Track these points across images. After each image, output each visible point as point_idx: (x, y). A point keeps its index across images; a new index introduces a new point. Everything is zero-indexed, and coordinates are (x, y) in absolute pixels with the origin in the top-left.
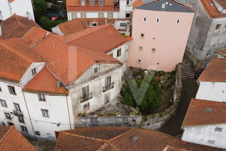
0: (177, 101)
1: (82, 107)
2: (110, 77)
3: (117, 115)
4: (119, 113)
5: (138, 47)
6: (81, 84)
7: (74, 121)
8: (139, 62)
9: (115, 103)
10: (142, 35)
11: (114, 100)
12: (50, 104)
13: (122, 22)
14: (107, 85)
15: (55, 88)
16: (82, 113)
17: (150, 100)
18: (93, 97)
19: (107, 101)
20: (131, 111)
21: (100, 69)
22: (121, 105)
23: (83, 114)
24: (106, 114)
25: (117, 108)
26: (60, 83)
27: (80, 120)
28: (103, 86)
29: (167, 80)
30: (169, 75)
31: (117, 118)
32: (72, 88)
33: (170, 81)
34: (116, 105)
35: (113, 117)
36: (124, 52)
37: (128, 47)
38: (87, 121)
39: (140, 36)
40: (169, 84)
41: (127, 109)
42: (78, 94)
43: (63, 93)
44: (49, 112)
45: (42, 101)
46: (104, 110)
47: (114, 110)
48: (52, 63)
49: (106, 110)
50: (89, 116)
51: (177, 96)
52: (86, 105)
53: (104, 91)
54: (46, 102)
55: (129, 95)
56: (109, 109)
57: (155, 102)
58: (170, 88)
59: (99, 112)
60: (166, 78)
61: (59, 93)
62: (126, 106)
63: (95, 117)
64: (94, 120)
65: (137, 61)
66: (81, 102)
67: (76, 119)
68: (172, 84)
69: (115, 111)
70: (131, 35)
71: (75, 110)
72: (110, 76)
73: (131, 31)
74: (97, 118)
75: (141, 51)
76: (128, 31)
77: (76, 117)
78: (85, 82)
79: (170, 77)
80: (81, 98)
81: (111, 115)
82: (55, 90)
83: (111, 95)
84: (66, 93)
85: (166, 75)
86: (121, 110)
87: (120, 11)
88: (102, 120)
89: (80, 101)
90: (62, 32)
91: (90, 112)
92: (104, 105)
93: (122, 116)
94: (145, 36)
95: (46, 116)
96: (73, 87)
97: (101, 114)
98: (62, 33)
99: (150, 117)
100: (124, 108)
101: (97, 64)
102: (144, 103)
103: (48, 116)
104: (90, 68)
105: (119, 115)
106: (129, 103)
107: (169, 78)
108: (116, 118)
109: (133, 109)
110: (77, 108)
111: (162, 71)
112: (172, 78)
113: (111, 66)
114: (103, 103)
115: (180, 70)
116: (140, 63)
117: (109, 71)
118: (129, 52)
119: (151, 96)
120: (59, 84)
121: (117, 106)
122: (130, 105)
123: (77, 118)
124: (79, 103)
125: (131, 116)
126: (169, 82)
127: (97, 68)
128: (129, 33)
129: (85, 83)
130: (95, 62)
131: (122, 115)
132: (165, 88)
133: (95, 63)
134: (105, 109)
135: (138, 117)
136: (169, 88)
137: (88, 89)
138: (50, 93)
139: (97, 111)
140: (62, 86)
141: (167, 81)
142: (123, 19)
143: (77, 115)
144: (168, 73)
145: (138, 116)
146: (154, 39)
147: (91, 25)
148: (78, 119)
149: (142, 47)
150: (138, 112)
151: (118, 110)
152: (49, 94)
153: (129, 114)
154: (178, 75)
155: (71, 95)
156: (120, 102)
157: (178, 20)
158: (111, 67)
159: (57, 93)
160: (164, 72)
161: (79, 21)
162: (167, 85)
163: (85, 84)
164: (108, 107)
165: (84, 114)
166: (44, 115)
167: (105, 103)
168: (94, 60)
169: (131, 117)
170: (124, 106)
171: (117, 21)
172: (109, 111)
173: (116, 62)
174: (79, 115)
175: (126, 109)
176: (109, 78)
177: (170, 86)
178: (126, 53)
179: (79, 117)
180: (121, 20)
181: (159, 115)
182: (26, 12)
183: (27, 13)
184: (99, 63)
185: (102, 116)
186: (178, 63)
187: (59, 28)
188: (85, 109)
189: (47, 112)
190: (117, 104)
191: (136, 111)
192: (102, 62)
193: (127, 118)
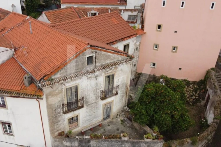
0: (215, 120)
1: (66, 122)
2: (113, 76)
3: (123, 138)
4: (126, 134)
5: (153, 45)
6: (64, 80)
7: (52, 144)
8: (153, 66)
9: (119, 120)
10: (159, 27)
11: (117, 115)
12: (13, 113)
13: (130, 13)
14: (107, 88)
15: (21, 85)
16: (67, 131)
17: (175, 116)
18: (85, 106)
19: (107, 115)
20: (145, 133)
21: (97, 60)
22: (128, 124)
23: (67, 134)
24: (105, 136)
25: (123, 127)
26: (29, 78)
27: (62, 144)
28: (102, 89)
29: (194, 92)
30: (195, 85)
31: (122, 142)
32: (48, 85)
33: (198, 93)
34: (120, 122)
35: (116, 141)
36: (134, 50)
37: (138, 44)
38: (73, 144)
39: (156, 29)
40: (197, 98)
41: (138, 128)
42: (59, 99)
43: (32, 94)
44: (13, 127)
45: (2, 107)
46: (102, 130)
47: (118, 129)
48: (22, 48)
49: (104, 130)
50: (77, 137)
51: (214, 114)
52: (72, 118)
53: (102, 99)
54: (8, 109)
55: (141, 107)
56: (109, 128)
57: (184, 121)
58: (198, 104)
59: (93, 132)
60: (191, 90)
61: (27, 94)
62: (136, 125)
63: (85, 139)
64: (84, 144)
65: (151, 65)
66: (64, 113)
67: (55, 141)
68: (200, 98)
69: (119, 131)
70: (142, 28)
71: (54, 126)
72: (112, 74)
73: (142, 23)
74: (89, 141)
75: (157, 50)
76: (139, 23)
77: (55, 137)
78: (71, 78)
79: (198, 88)
80: (63, 105)
81: (113, 138)
82: (21, 89)
83: (114, 106)
84: (37, 93)
85: (191, 85)
86: (129, 130)
87: (127, 5)
88: (98, 145)
89: (62, 112)
90: (48, 19)
91: (80, 131)
92: (102, 121)
93: (131, 140)
94: (163, 28)
95: (9, 133)
96: (50, 84)
97: (95, 135)
98: (49, 21)
99: (176, 143)
100: (132, 128)
101: (93, 50)
102: (166, 120)
103: (11, 134)
104: (81, 55)
105: (126, 139)
106: (142, 119)
107: (195, 90)
108: (120, 143)
109: (148, 129)
110: (58, 122)
111: (185, 80)
112: (201, 90)
113: (114, 58)
114: (100, 118)
115: (214, 76)
116: (154, 68)
117: (112, 66)
118: (139, 52)
119: (178, 109)
120: (27, 79)
121: (121, 124)
122: (143, 123)
123: (57, 139)
124: (61, 114)
125: (146, 140)
126: (197, 95)
127: (92, 57)
128: (140, 26)
129: (72, 80)
130: (89, 46)
131: (130, 138)
132: (190, 103)
133: (89, 48)
134: (104, 127)
135: (157, 143)
136: (196, 104)
137: (76, 92)
138: (11, 92)
139: (91, 129)
140: (33, 83)
141: (193, 94)
142: (131, 10)
143: (57, 133)
144: (194, 83)
145: (156, 141)
146: (176, 32)
147: (90, 16)
148: (59, 141)
149: (159, 45)
150: (157, 134)
151: (124, 131)
152: (9, 95)
153: (142, 138)
154: (213, 83)
155: (47, 98)
156: (128, 118)
157: (213, 4)
158: (115, 60)
159: (22, 94)
160: (188, 81)
161: (74, 10)
162: (193, 100)
163: (71, 82)
164: (109, 125)
165: (69, 134)
166: (5, 132)
167: (104, 119)
168: (87, 43)
169: (146, 143)
170: (132, 125)
171: (124, 12)
172: (109, 131)
173: (123, 54)
174: (61, 134)
175: (136, 129)
176: (111, 77)
177: (197, 101)
178: (135, 51)
179: (60, 137)
180: (129, 11)
181: (191, 142)
182: (11, 5)
183: (13, 6)
184: (95, 49)
185: (98, 137)
186: (210, 68)
187: (46, 15)
188: (71, 125)
189: (9, 126)
190: (122, 121)
191: (154, 132)
192: (100, 48)
193: (138, 143)
